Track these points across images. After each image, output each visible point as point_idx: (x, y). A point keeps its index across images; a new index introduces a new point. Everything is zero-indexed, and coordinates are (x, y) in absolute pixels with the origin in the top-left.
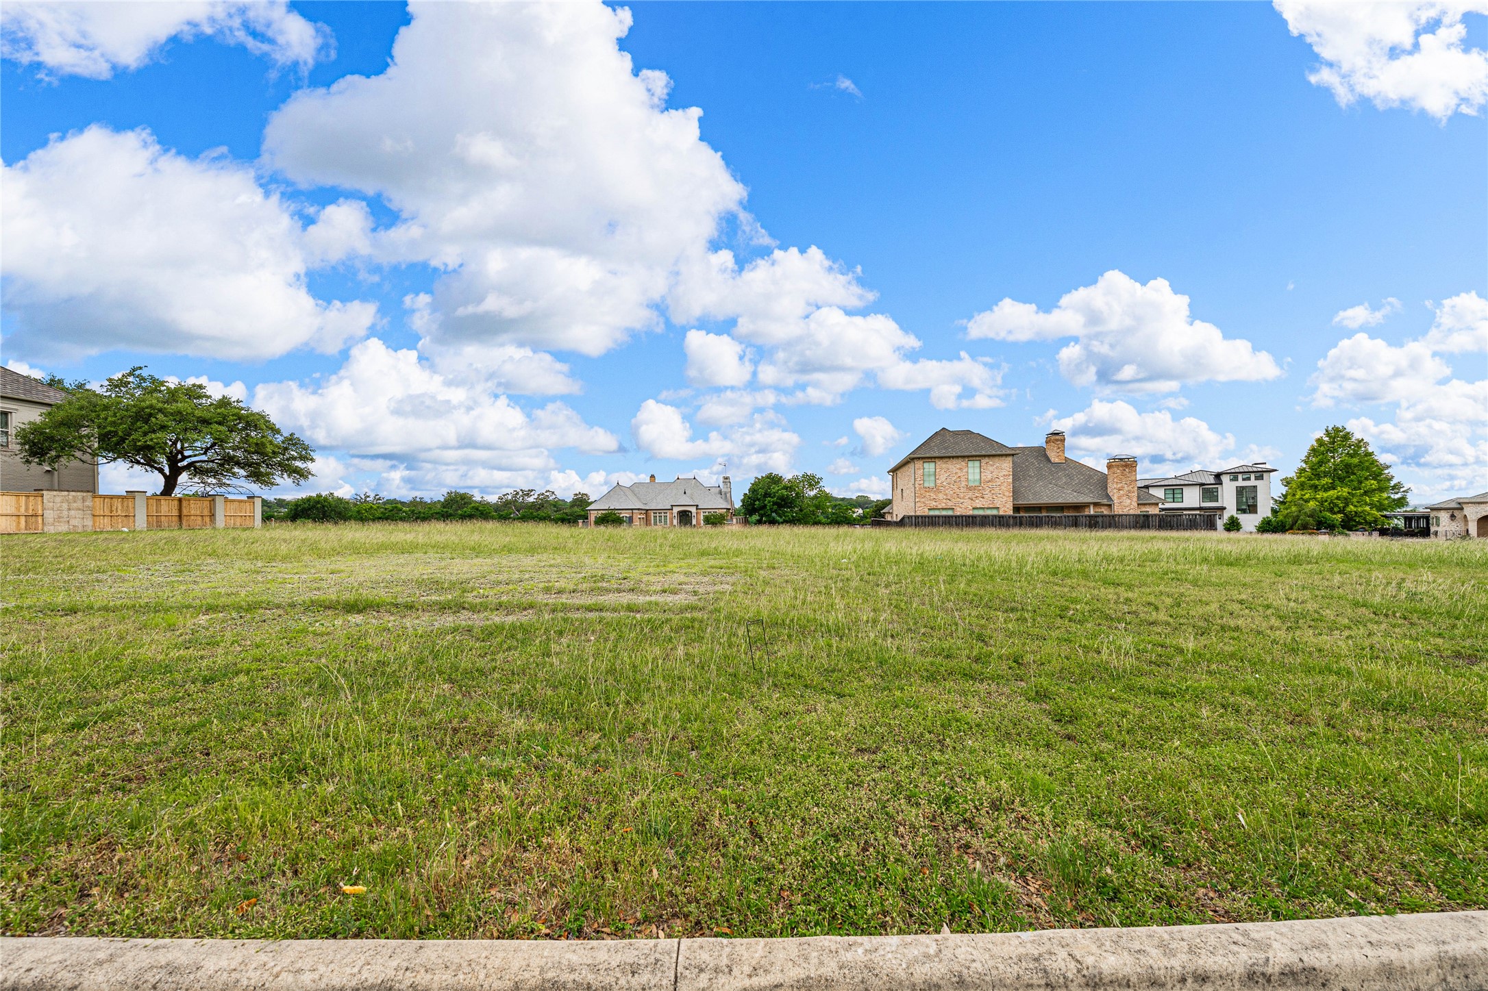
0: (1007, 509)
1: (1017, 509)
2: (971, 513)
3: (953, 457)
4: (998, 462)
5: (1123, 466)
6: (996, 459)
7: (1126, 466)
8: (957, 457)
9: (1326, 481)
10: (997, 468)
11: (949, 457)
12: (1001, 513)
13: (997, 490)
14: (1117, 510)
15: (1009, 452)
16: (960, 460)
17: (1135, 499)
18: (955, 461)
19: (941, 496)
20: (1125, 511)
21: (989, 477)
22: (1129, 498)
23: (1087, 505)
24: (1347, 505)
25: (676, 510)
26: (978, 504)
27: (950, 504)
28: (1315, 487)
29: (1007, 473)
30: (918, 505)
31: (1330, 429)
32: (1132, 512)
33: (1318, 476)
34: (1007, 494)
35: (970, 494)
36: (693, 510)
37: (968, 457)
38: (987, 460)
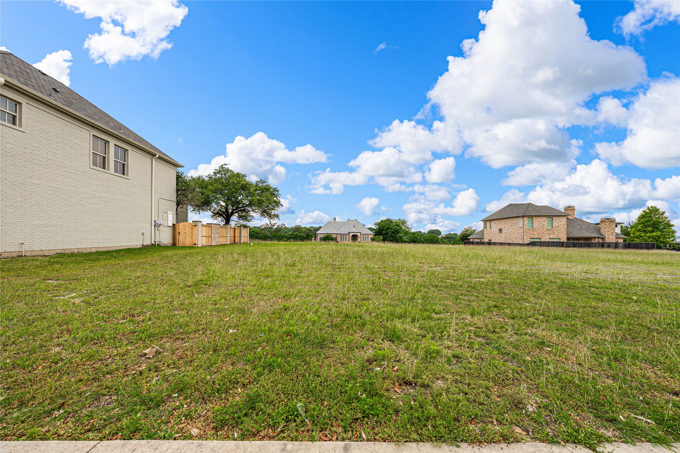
0: (564, 239)
1: (568, 239)
2: (549, 240)
3: (541, 216)
4: (560, 219)
5: (610, 222)
6: (560, 217)
7: (611, 222)
8: (543, 216)
9: (650, 229)
10: (560, 221)
11: (539, 216)
12: (562, 241)
13: (560, 231)
14: (607, 240)
15: (564, 215)
16: (544, 217)
17: (614, 236)
18: (542, 218)
19: (535, 233)
20: (610, 241)
21: (557, 225)
22: (612, 235)
23: (595, 238)
24: (659, 239)
25: (351, 234)
26: (552, 236)
27: (539, 236)
28: (645, 231)
29: (564, 223)
30: (525, 236)
31: (650, 207)
32: (613, 241)
33: (646, 227)
34: (564, 232)
35: (548, 232)
36: (359, 234)
37: (548, 216)
38: (556, 218)
